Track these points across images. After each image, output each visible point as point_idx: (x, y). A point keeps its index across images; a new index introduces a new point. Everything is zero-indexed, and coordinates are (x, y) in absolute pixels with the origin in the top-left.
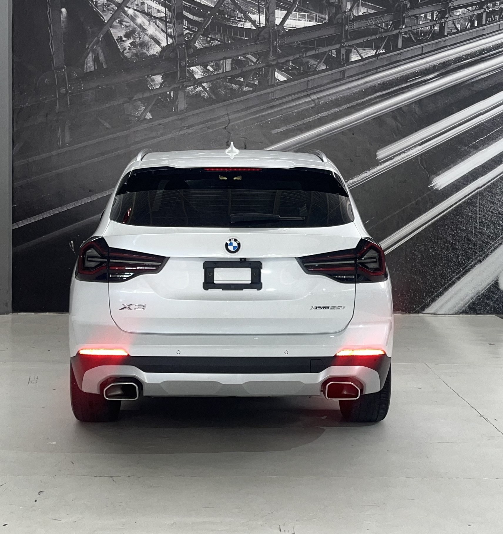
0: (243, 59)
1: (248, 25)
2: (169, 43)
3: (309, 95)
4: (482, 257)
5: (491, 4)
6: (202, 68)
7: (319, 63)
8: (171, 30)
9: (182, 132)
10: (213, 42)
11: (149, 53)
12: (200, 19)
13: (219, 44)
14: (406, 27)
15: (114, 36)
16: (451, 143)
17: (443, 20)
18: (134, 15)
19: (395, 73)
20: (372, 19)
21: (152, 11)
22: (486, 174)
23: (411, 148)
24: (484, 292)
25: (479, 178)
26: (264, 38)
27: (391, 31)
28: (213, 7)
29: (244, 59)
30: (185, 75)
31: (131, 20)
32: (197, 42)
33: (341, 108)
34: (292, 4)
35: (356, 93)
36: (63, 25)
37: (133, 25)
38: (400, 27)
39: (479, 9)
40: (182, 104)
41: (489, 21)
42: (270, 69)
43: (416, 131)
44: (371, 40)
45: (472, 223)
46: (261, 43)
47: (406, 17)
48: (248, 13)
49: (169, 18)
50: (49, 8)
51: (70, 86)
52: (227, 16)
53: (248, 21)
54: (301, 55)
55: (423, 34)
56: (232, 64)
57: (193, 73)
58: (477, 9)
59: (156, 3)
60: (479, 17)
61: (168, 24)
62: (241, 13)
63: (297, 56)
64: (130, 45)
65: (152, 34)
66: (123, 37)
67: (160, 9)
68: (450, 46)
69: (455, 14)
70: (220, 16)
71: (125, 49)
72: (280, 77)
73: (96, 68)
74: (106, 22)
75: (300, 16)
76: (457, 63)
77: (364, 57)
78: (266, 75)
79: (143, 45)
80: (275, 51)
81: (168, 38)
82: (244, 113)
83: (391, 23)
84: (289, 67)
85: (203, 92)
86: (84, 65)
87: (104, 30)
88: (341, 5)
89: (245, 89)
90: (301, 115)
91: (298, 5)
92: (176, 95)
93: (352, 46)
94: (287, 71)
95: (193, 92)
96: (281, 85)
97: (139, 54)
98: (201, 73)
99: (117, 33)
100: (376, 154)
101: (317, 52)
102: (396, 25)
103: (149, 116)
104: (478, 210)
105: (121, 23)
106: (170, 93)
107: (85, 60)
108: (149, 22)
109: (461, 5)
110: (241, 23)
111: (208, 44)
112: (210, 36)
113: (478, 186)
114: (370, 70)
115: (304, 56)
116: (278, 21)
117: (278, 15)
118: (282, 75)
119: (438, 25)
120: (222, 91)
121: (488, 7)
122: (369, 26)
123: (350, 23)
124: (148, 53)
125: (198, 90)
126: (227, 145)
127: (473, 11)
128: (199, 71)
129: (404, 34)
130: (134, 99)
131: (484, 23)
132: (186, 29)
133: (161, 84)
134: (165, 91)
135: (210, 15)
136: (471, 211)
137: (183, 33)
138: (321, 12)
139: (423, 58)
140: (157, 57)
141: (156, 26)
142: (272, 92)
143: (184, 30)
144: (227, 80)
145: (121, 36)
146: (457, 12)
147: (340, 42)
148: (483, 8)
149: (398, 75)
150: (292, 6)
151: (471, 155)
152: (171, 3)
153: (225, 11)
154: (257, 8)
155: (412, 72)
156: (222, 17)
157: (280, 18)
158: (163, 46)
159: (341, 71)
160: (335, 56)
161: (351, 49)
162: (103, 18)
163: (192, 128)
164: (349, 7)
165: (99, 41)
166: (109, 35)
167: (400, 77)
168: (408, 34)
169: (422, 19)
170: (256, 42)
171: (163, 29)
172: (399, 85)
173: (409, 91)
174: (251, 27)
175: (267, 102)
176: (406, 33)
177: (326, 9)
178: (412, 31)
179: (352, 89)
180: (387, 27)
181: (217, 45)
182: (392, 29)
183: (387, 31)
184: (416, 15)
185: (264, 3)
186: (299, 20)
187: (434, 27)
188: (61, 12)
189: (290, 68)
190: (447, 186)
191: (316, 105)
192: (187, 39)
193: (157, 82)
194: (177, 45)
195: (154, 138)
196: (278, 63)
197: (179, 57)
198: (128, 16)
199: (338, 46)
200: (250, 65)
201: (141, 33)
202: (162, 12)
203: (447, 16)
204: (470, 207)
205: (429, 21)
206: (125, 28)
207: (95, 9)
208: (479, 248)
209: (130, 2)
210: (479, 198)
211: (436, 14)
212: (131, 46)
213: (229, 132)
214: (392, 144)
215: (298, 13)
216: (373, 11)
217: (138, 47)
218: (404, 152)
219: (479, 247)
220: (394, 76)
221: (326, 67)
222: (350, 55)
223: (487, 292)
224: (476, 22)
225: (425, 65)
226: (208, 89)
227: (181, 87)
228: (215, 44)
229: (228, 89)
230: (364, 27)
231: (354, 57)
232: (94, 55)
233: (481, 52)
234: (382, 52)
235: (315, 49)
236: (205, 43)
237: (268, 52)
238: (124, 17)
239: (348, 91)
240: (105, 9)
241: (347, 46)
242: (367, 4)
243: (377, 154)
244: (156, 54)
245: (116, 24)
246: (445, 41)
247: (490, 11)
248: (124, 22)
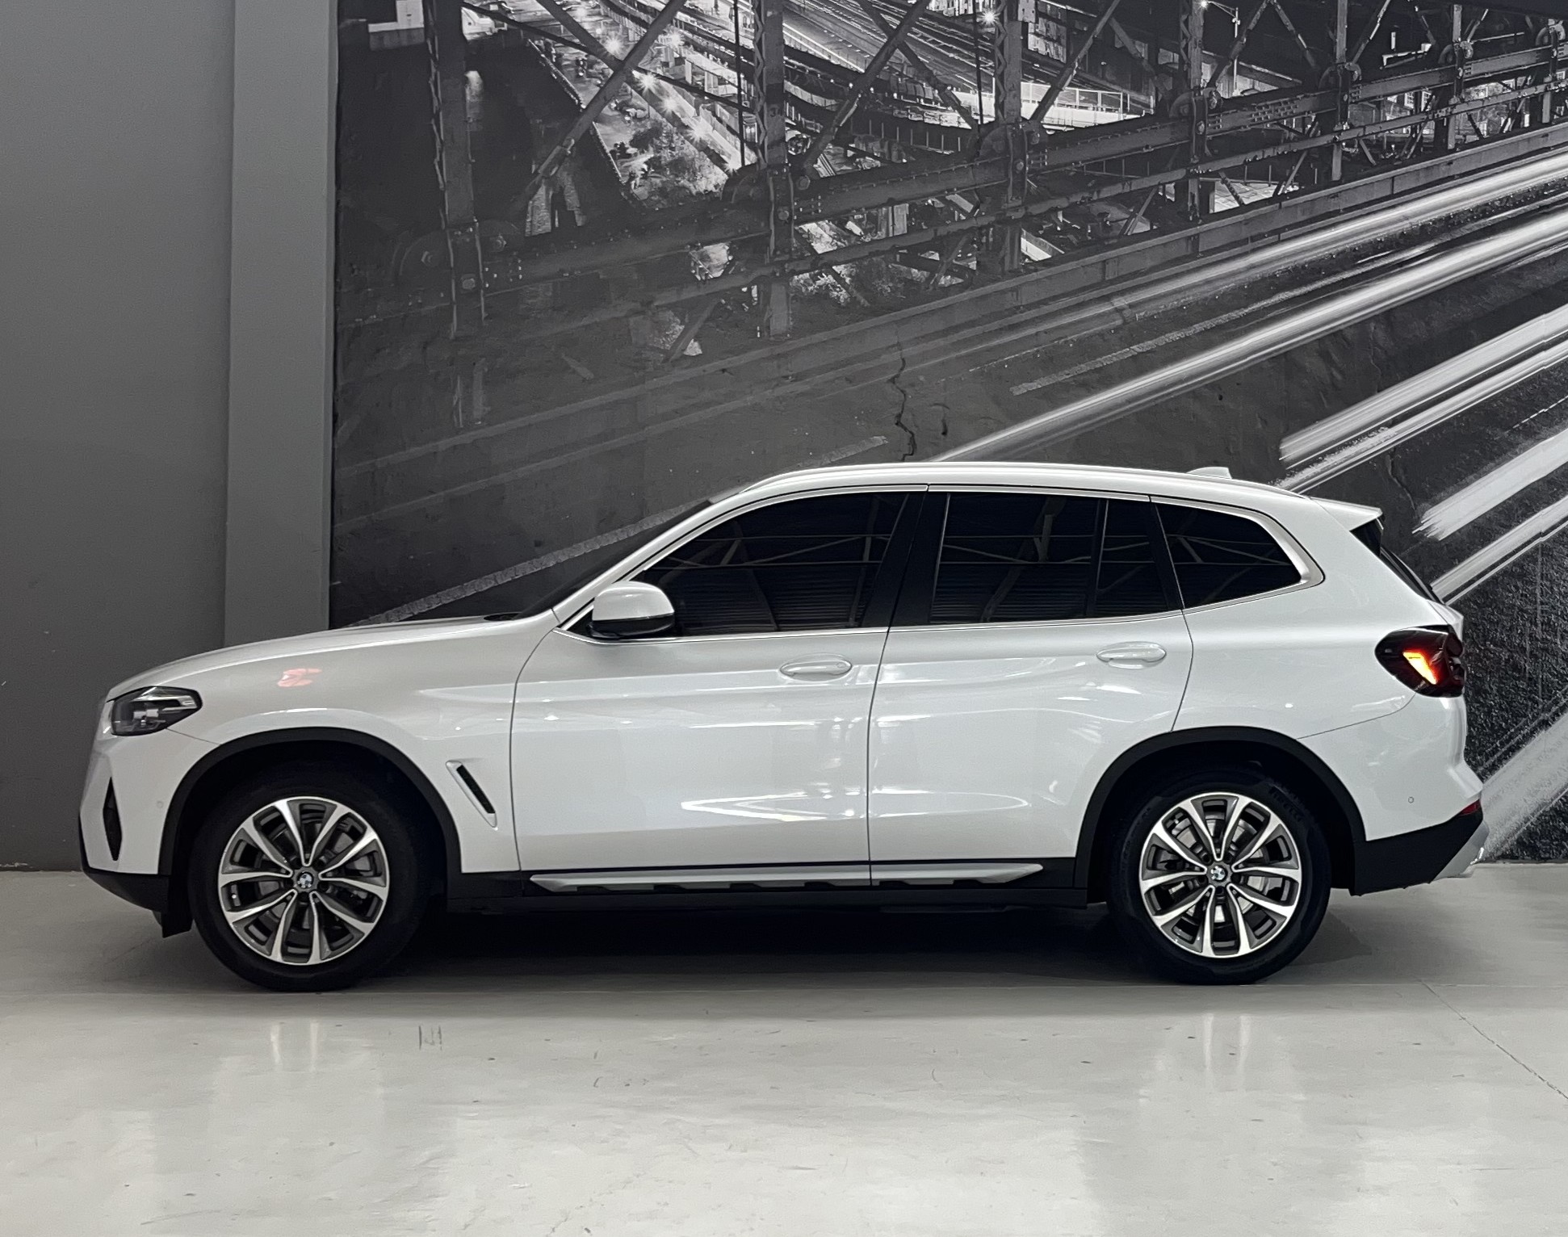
0: (939, 204)
1: (951, 119)
2: (747, 163)
3: (1107, 298)
4: (1551, 713)
5: (1564, 72)
6: (833, 226)
7: (1133, 215)
8: (754, 130)
9: (780, 391)
10: (862, 160)
11: (695, 186)
12: (829, 102)
13: (877, 167)
14: (1352, 127)
15: (604, 144)
16: (1467, 420)
17: (1444, 110)
18: (658, 91)
19: (1325, 244)
20: (1267, 106)
21: (703, 80)
22: (1558, 500)
23: (1367, 434)
24: (1557, 803)
25: (1539, 510)
26: (992, 153)
27: (1315, 136)
28: (863, 71)
29: (942, 205)
30: (790, 243)
31: (650, 104)
32: (819, 161)
33: (1190, 332)
34: (1062, 66)
35: (1224, 294)
36: (471, 115)
37: (656, 116)
38: (1337, 128)
39: (1535, 84)
40: (780, 319)
41: (1559, 115)
42: (1009, 229)
43: (1379, 391)
44: (1263, 159)
45: (1524, 625)
46: (985, 165)
47: (1351, 103)
48: (952, 89)
49: (749, 99)
50: (433, 70)
51: (487, 269)
52: (899, 95)
53: (950, 108)
54: (1086, 195)
55: (1393, 146)
56: (909, 218)
57: (809, 239)
58: (1528, 83)
59: (714, 60)
60: (1535, 104)
61: (744, 114)
62: (934, 88)
63: (1076, 199)
64: (645, 167)
65: (703, 138)
66: (627, 146)
67: (725, 77)
68: (1462, 175)
69: (1474, 95)
70: (879, 94)
71: (632, 177)
72: (1034, 250)
73: (557, 223)
74: (584, 107)
75: (1083, 98)
76: (1479, 219)
77: (1246, 202)
78: (998, 246)
79: (681, 166)
80: (1020, 186)
81: (746, 150)
82: (941, 342)
83: (1314, 117)
84: (1056, 225)
85: (834, 287)
86: (526, 217)
87: (579, 129)
88: (1186, 72)
89: (944, 281)
90: (1088, 348)
91: (1077, 69)
92: (765, 295)
93: (1216, 174)
94: (1050, 236)
95: (810, 288)
96: (1036, 271)
97: (669, 190)
98: (830, 240)
99: (613, 134)
100: (1278, 448)
101: (1127, 190)
102: (1327, 122)
103: (694, 348)
104: (1538, 592)
105: (622, 109)
106: (750, 290)
107: (527, 207)
108: (697, 107)
109: (1487, 73)
110: (933, 113)
111: (848, 166)
112: (853, 145)
113: (1538, 531)
114: (1262, 236)
115: (1095, 197)
116: (1028, 110)
117: (1028, 95)
118: (1039, 245)
119: (1432, 124)
120: (886, 287)
121: (1554, 79)
122: (1259, 124)
123: (1209, 118)
124: (692, 188)
125: (821, 281)
126: (897, 424)
127: (1517, 89)
128: (826, 235)
129: (1346, 146)
130: (656, 304)
131: (1546, 119)
132: (792, 127)
133: (727, 267)
134: (737, 285)
135: (854, 92)
136: (1522, 595)
137: (784, 138)
138: (1137, 89)
139: (1393, 207)
140: (718, 198)
141: (715, 119)
142: (1012, 290)
143: (787, 128)
144: (898, 256)
145: (622, 144)
146: (1478, 90)
147: (1184, 163)
148: (1542, 83)
149: (1333, 249)
150: (1062, 71)
151: (1517, 450)
152: (752, 61)
153: (893, 82)
154: (976, 77)
155: (1367, 240)
156: (884, 100)
157: (1034, 102)
158: (731, 171)
159: (1189, 238)
160: (1173, 199)
161: (1213, 183)
162: (576, 95)
163: (807, 380)
164: (1207, 76)
165: (565, 156)
166: (591, 142)
167: (1338, 254)
168: (1356, 146)
169: (1392, 107)
170: (971, 160)
171: (733, 127)
172: (1335, 273)
173: (1359, 289)
174: (959, 123)
175: (999, 315)
176: (1350, 144)
177: (1150, 80)
178: (1367, 137)
179: (1218, 284)
180: (1304, 126)
181: (872, 168)
182: (1316, 132)
183: (1303, 136)
184: (1375, 97)
185: (991, 64)
186: (1081, 107)
187: (1421, 129)
188: (466, 81)
189: (1059, 229)
190: (1459, 531)
191: (1125, 323)
192: (795, 151)
193: (716, 262)
194: (769, 166)
195: (708, 404)
196: (1027, 217)
197: (772, 198)
198: (640, 92)
199: (1179, 174)
200: (956, 219)
201: (675, 137)
202: (729, 83)
203: (1452, 102)
204: (1519, 584)
205: (1409, 113)
206: (633, 123)
207: (556, 74)
208: (1543, 691)
209: (646, 58)
210: (1540, 559)
211: (1425, 95)
212: (649, 169)
213: (902, 391)
214: (1318, 423)
215: (1077, 90)
216: (1267, 88)
217: (668, 173)
218: (1349, 444)
219: (1543, 686)
220: (1323, 252)
221: (1152, 227)
222: (1211, 196)
223: (1564, 803)
224: (1527, 117)
225: (1400, 224)
226: (848, 280)
227: (778, 275)
228: (866, 166)
229: (900, 281)
230: (1245, 127)
231: (1221, 203)
232: (551, 193)
233: (1540, 192)
234: (1291, 189)
235: (1123, 181)
236: (840, 165)
237: (1003, 188)
238: (631, 94)
239: (1206, 288)
240: (581, 74)
241: (1203, 175)
242: (1252, 70)
243: (1282, 447)
244: (714, 190)
245: (610, 113)
246: (1450, 163)
247: (1560, 91)
248: (631, 107)
